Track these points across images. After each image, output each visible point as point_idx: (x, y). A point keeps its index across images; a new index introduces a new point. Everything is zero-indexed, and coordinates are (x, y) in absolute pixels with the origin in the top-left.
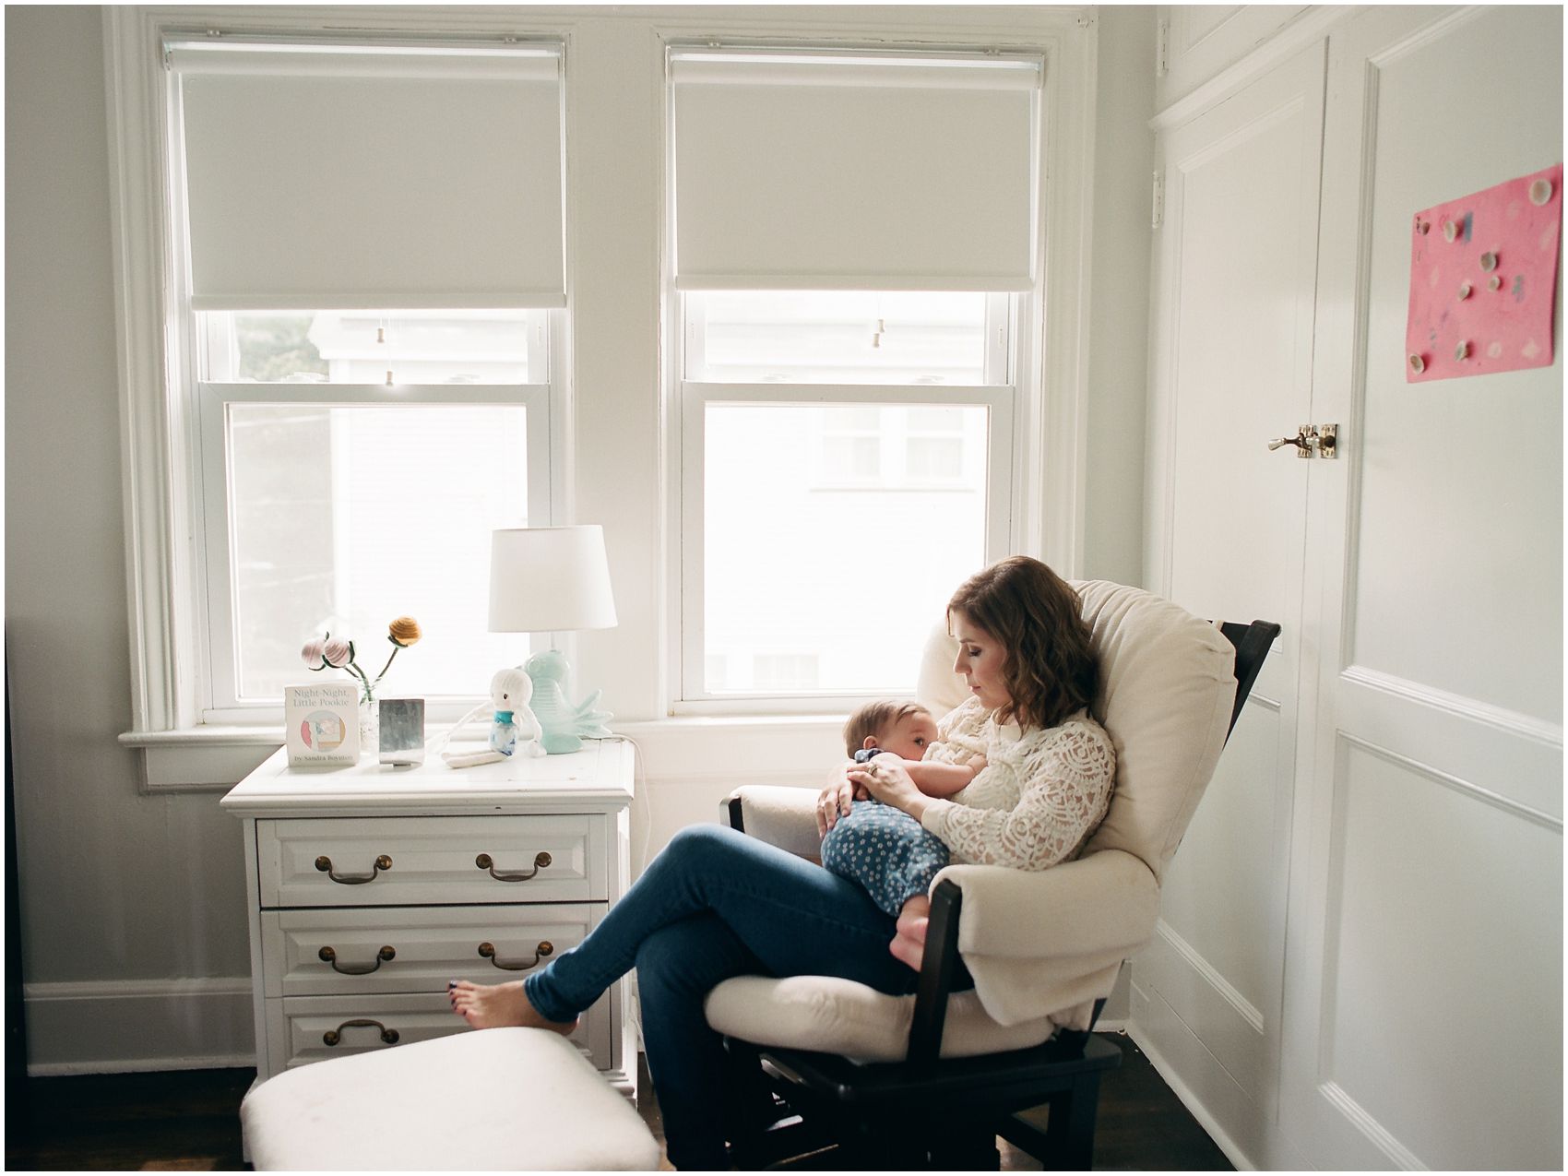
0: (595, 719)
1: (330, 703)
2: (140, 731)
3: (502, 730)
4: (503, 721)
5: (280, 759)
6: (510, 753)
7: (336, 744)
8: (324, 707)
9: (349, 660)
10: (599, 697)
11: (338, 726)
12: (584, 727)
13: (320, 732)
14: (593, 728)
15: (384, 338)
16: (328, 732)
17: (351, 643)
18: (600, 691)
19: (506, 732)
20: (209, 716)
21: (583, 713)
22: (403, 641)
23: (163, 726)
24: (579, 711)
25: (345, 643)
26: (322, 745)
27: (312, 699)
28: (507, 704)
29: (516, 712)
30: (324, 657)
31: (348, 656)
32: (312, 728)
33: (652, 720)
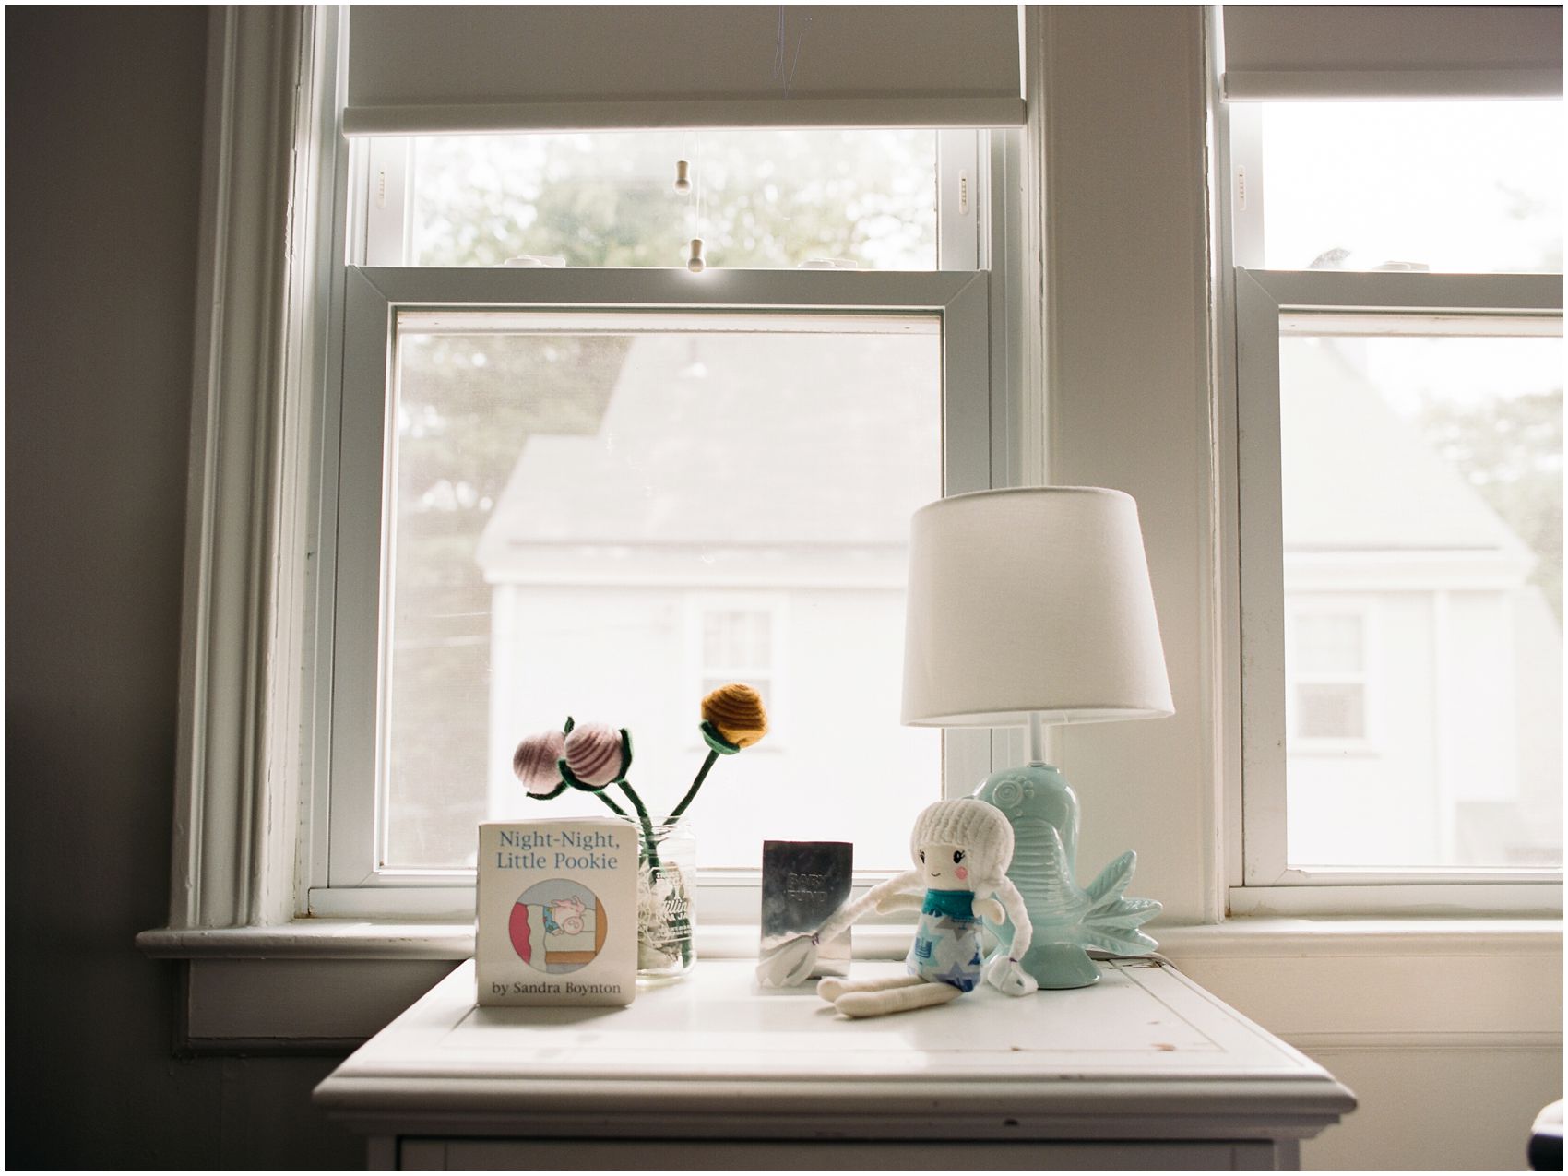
0: (1125, 913)
1: (577, 863)
2: (183, 925)
3: (950, 934)
4: (948, 913)
5: (460, 988)
6: (968, 986)
7: (585, 957)
8: (564, 872)
9: (615, 773)
10: (1133, 867)
11: (590, 918)
12: (1106, 930)
13: (551, 927)
14: (1126, 934)
15: (688, 178)
16: (570, 929)
17: (624, 732)
18: (1135, 853)
19: (959, 937)
20: (321, 900)
21: (1106, 899)
22: (735, 735)
23: (228, 918)
24: (1094, 894)
25: (610, 733)
26: (554, 958)
27: (539, 852)
28: (962, 875)
29: (982, 894)
30: (563, 764)
31: (616, 762)
32: (535, 919)
33: (1204, 923)
